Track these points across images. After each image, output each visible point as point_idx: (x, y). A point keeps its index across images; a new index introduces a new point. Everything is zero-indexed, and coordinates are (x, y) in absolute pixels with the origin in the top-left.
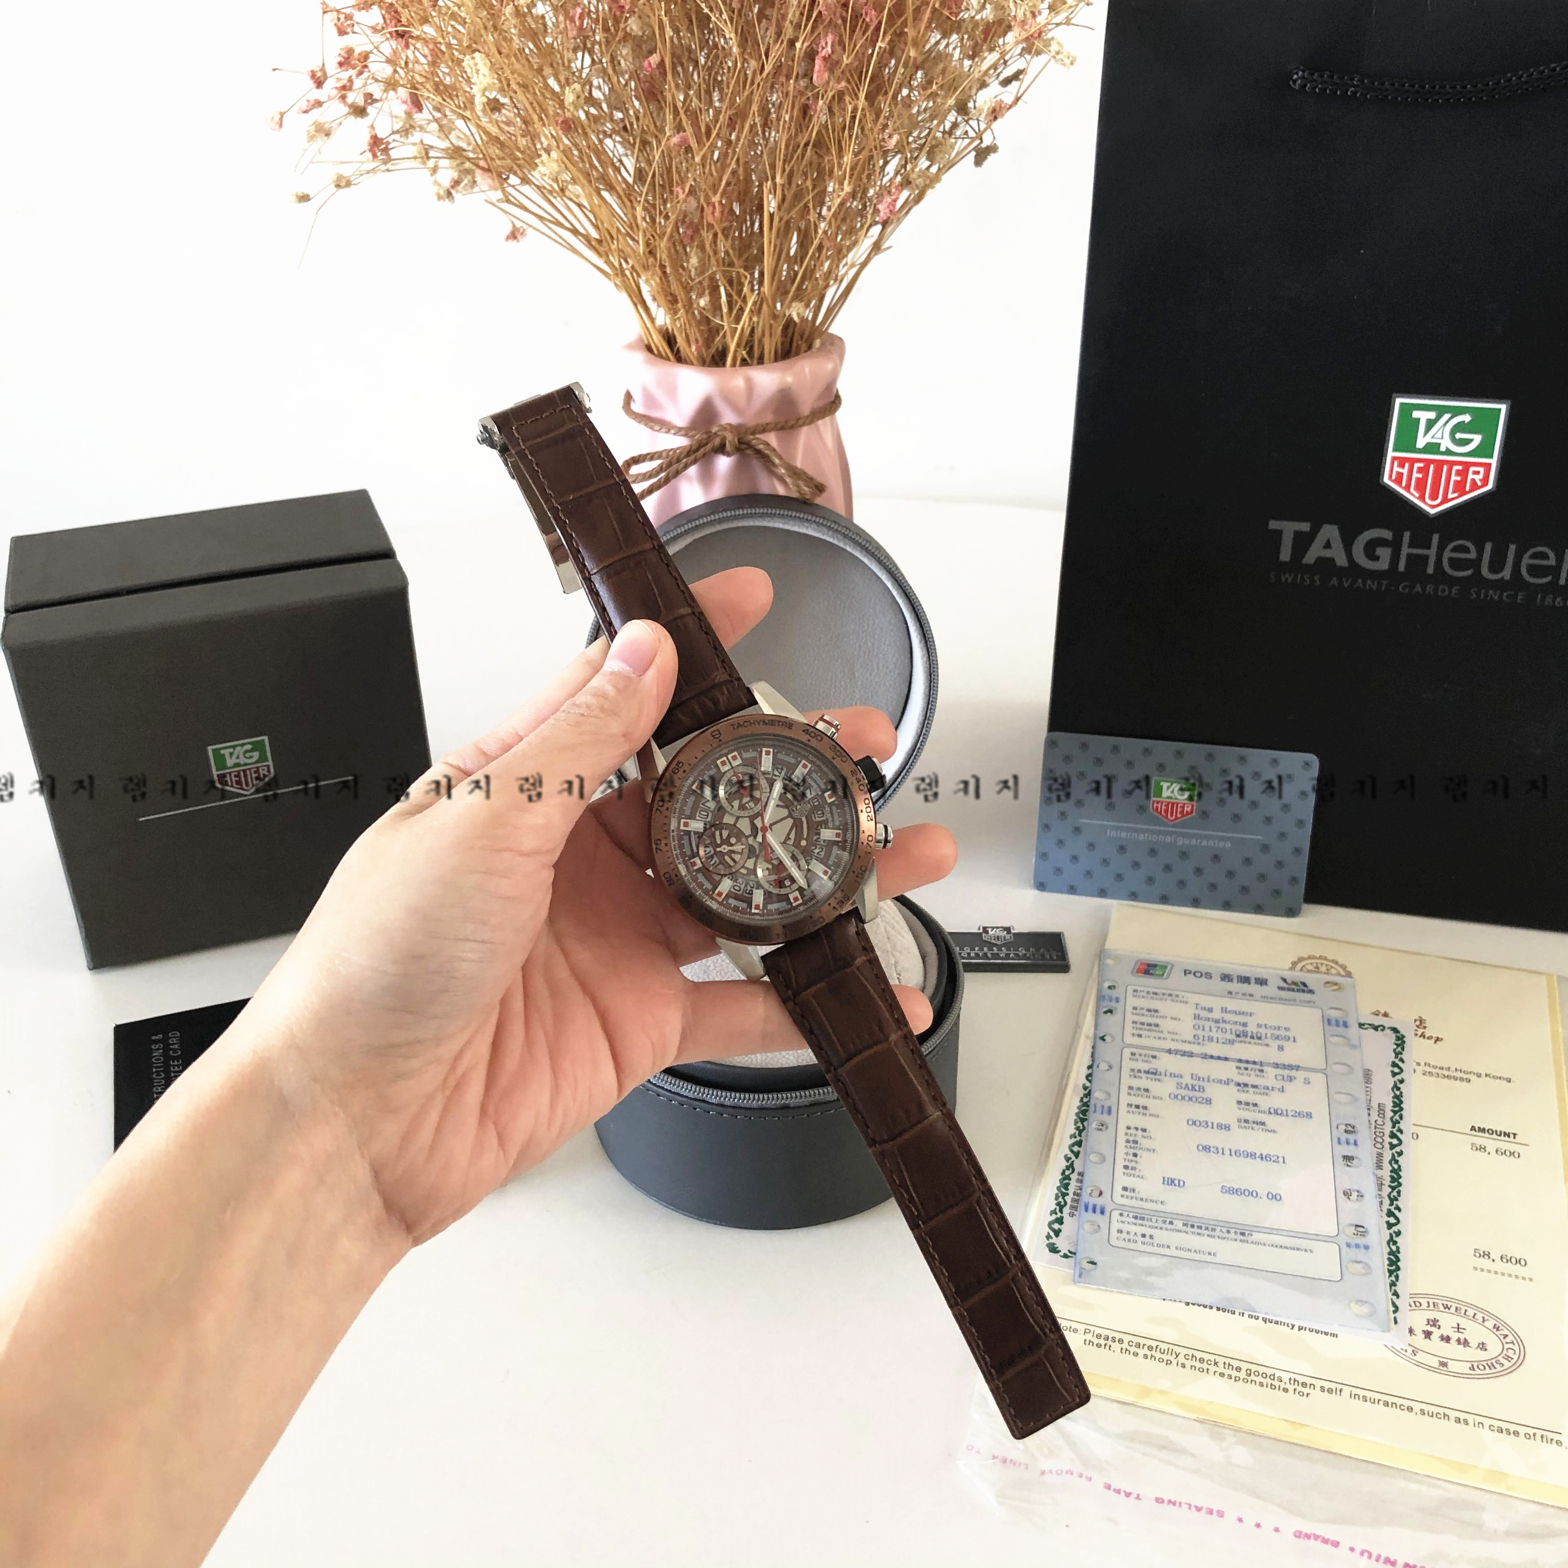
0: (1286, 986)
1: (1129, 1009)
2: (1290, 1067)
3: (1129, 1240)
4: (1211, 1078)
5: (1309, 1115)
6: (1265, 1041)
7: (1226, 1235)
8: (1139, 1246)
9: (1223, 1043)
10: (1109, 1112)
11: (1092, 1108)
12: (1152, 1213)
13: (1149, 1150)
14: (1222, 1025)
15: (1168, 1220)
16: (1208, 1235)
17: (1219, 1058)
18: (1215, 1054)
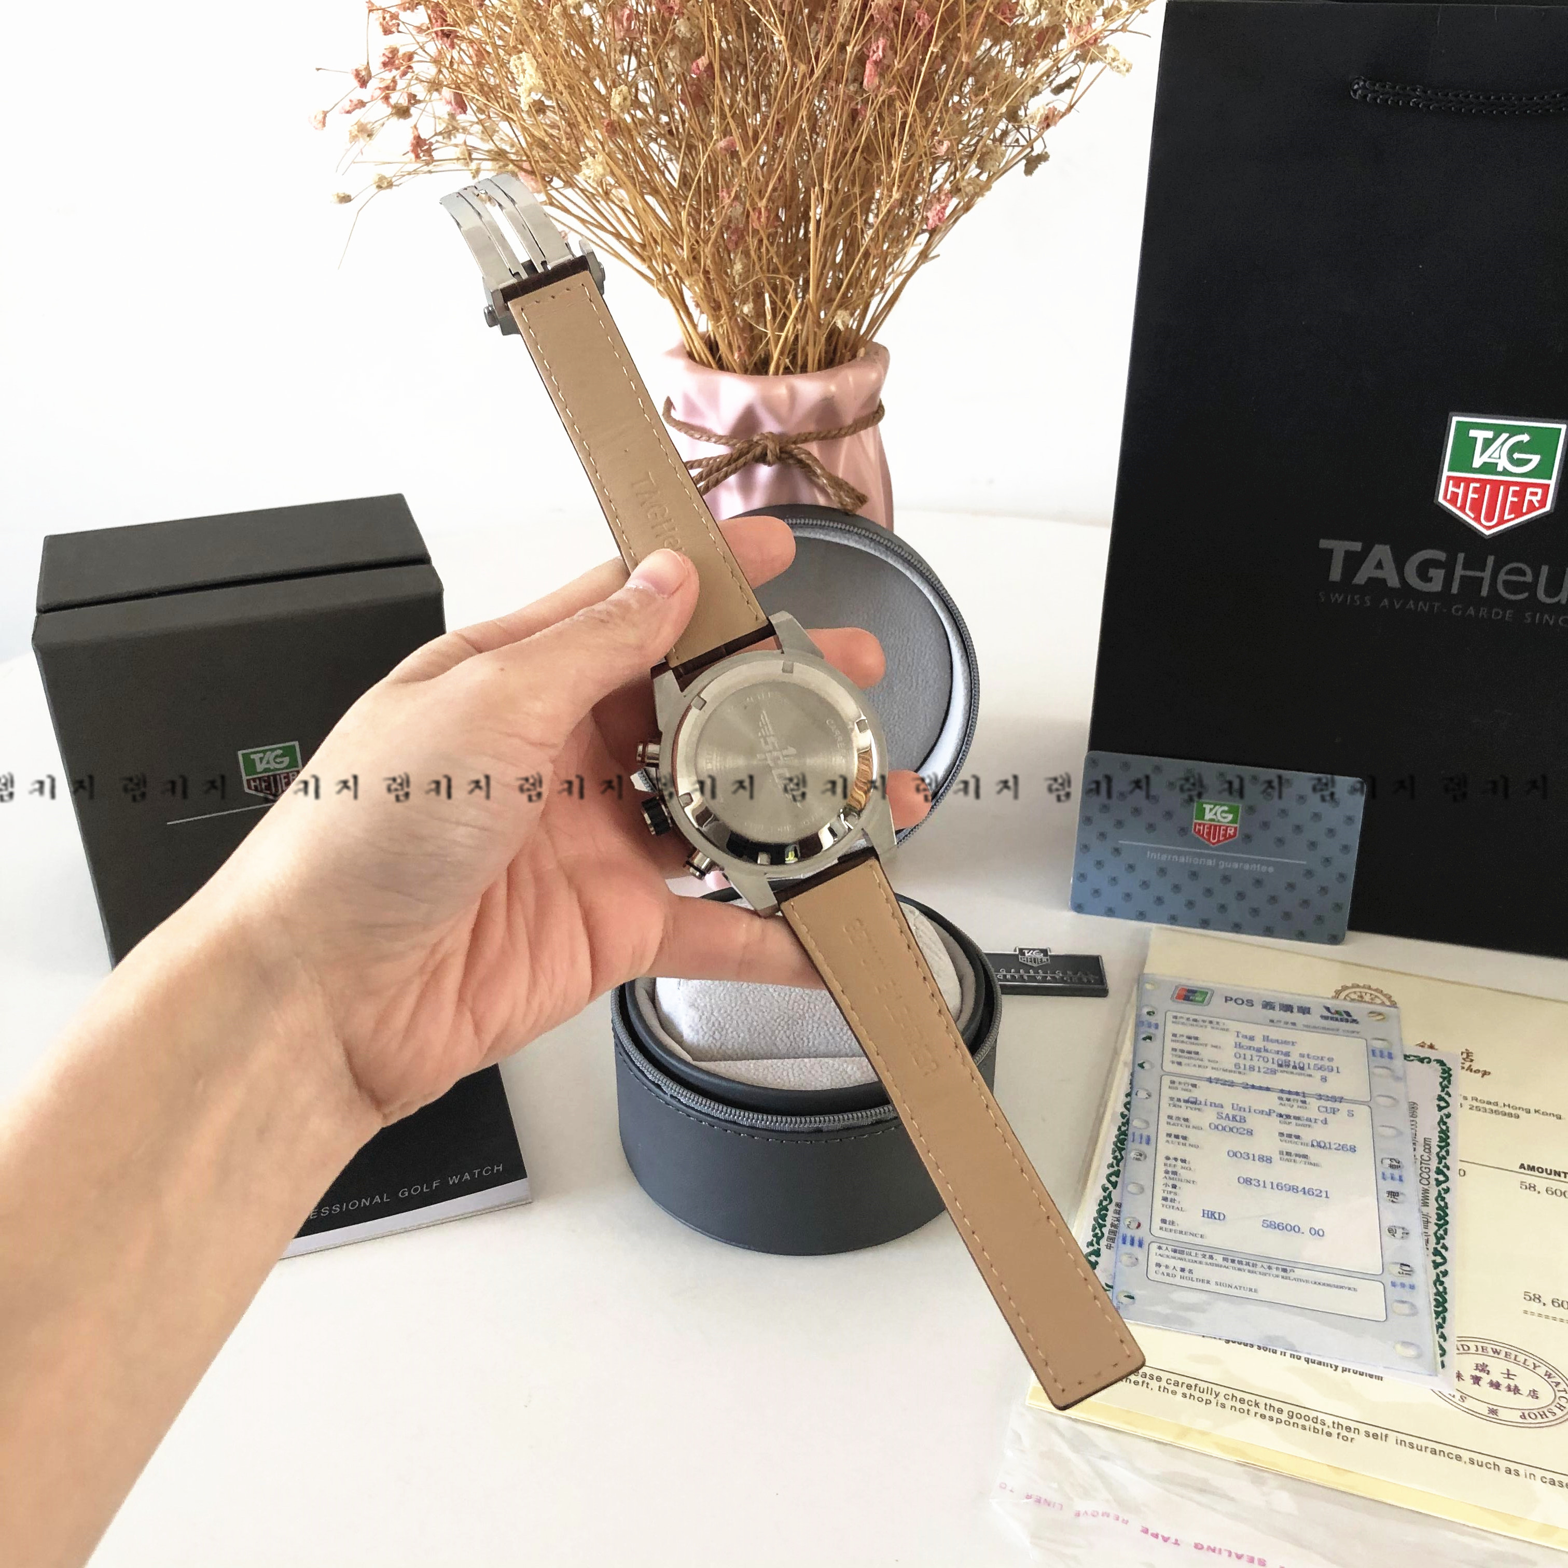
0: (1329, 1015)
1: (1169, 1037)
2: (1334, 1099)
3: (1168, 1275)
4: (1252, 1111)
5: (1353, 1149)
7: (1268, 1271)
8: (1177, 1281)
9: (1265, 1073)
10: (1148, 1142)
11: (1130, 1137)
12: (1189, 1246)
13: (1188, 1182)
14: (1263, 1054)
15: (1208, 1254)
16: (1249, 1271)
17: (1260, 1088)
18: (1257, 1084)
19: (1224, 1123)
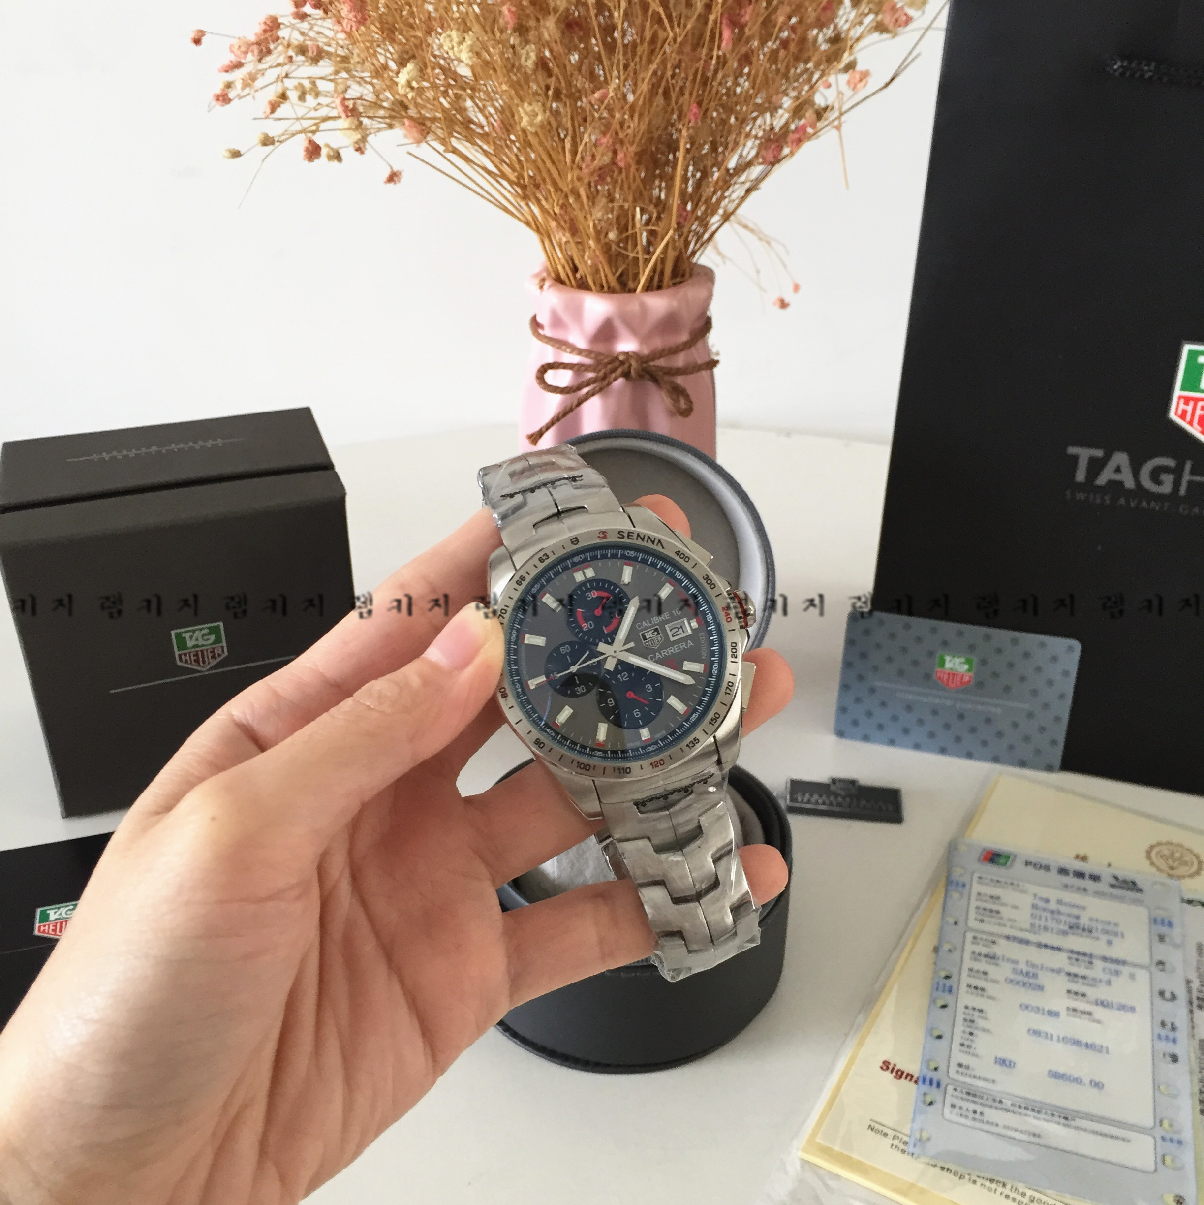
6: (1094, 934)
14: (1056, 916)
17: (1052, 948)
19: (1020, 978)
